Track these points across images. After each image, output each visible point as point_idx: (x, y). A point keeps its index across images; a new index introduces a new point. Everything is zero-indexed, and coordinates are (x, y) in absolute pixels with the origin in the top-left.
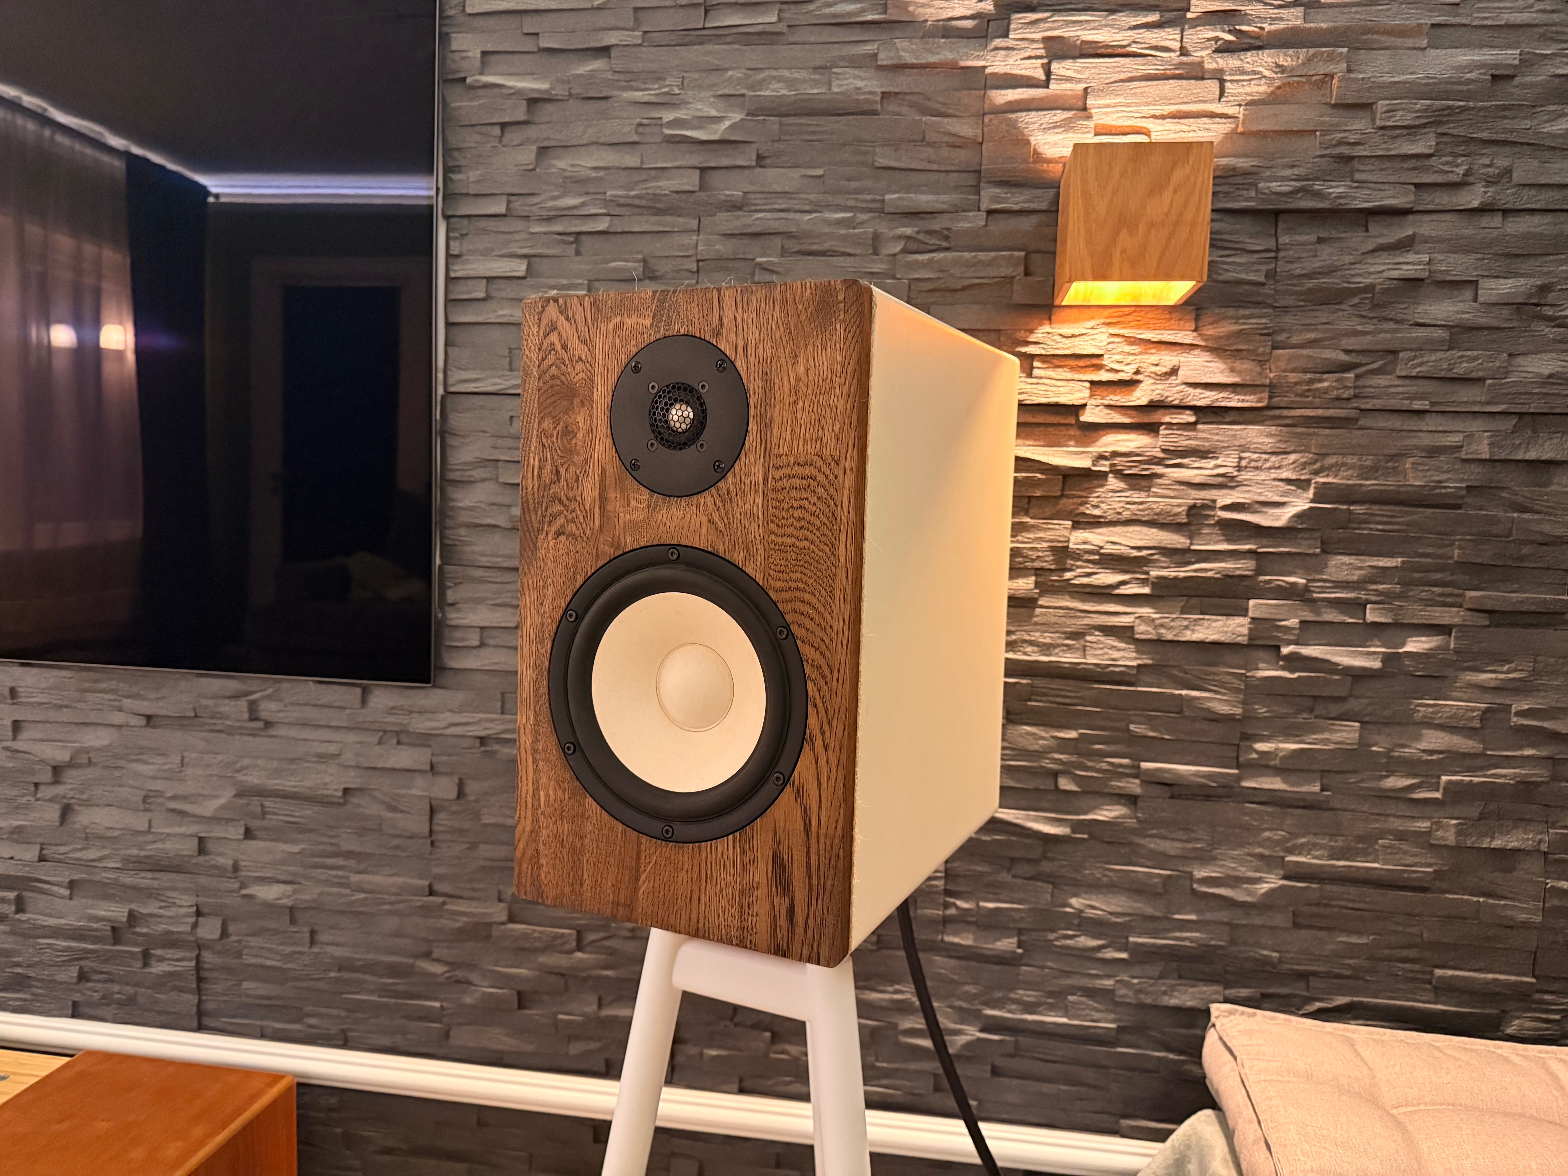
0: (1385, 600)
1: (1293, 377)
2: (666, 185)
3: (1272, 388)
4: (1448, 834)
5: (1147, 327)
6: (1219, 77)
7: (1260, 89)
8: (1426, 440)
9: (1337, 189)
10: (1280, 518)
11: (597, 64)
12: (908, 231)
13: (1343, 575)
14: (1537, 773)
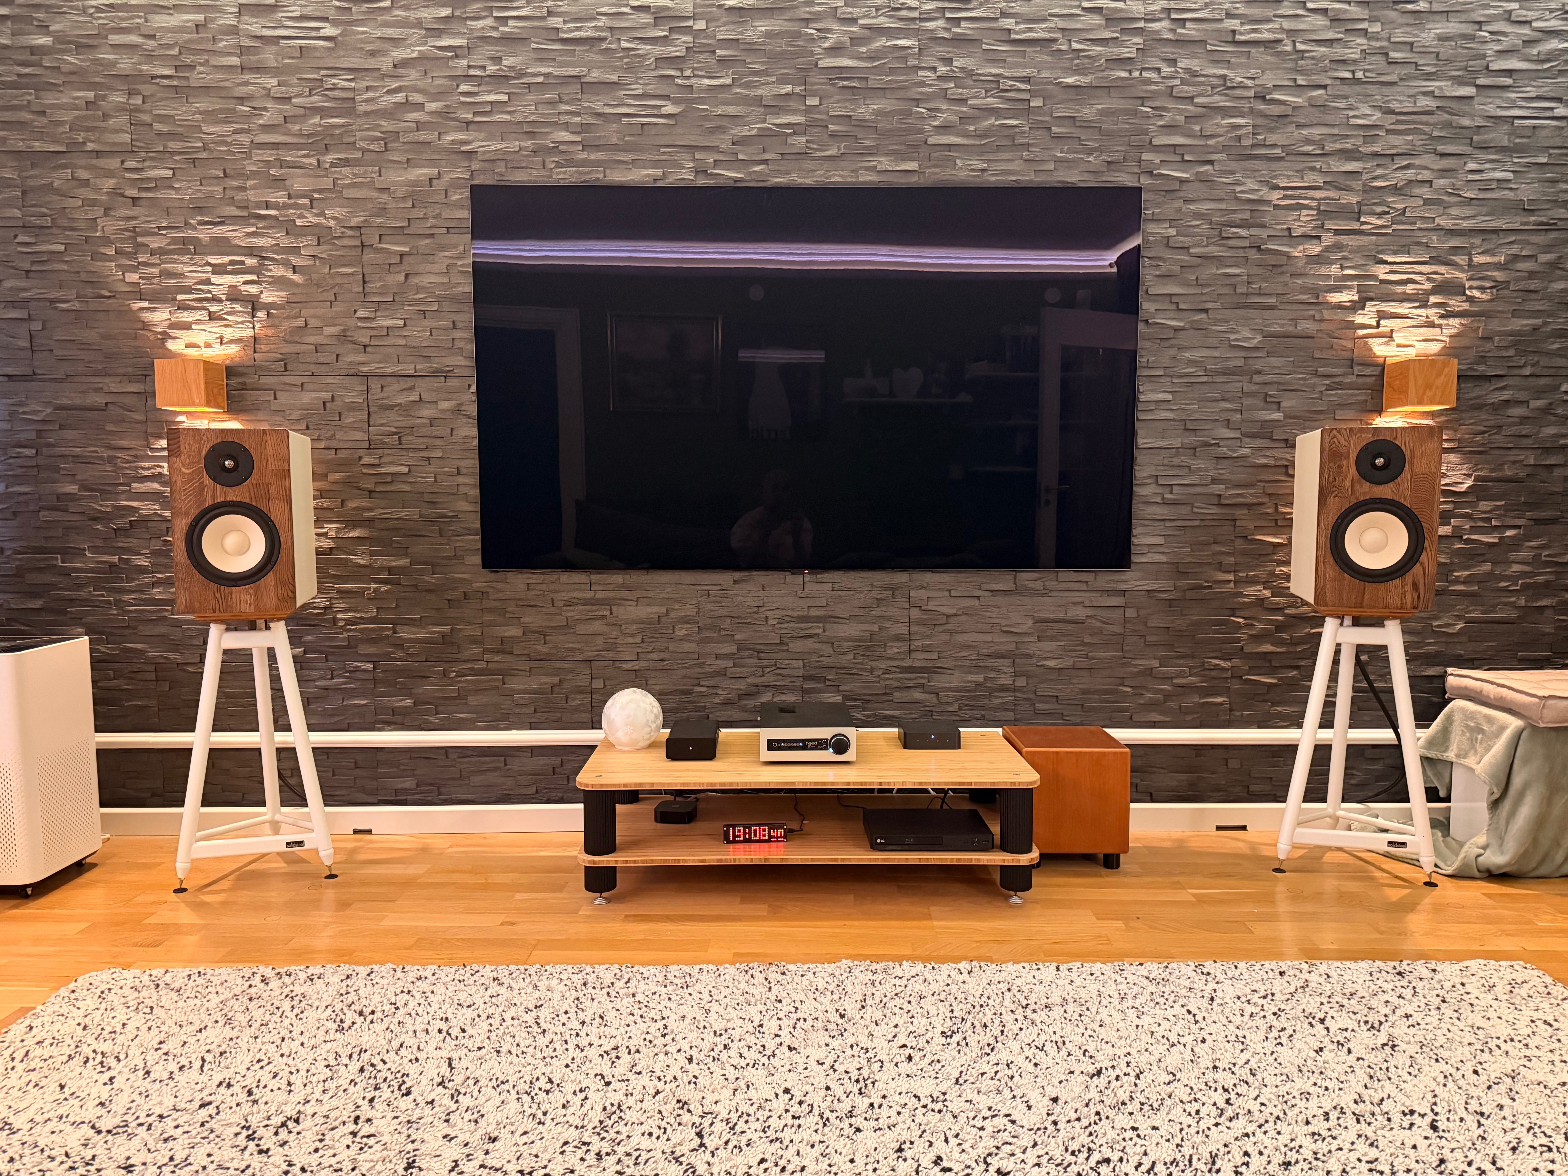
0: (1498, 517)
1: (1467, 436)
2: (1232, 364)
3: (1459, 440)
4: (1522, 602)
5: (1415, 418)
6: (1440, 326)
7: (1453, 331)
8: (1512, 458)
9: (1482, 368)
10: (1463, 488)
11: (1203, 316)
12: (1327, 382)
13: (1484, 509)
14: (1552, 578)
